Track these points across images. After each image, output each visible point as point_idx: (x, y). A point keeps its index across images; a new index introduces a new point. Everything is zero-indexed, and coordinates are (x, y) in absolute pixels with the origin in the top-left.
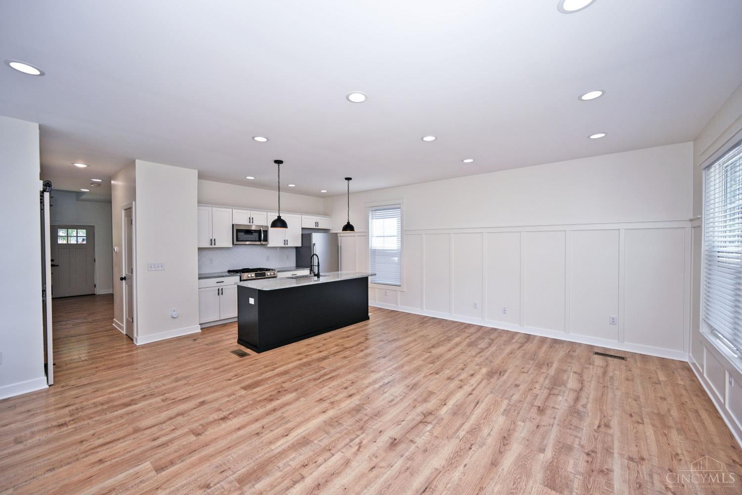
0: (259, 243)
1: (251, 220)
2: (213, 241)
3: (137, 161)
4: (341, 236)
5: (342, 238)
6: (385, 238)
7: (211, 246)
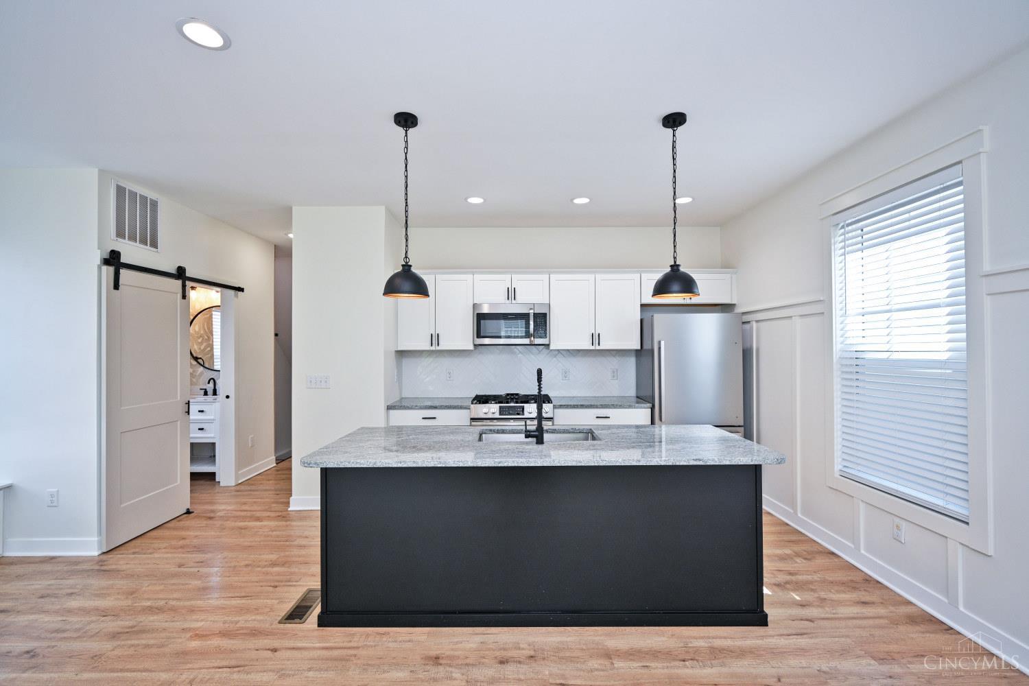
0: (526, 341)
1: (511, 294)
2: (435, 339)
3: (294, 208)
4: (757, 321)
5: (761, 324)
6: (895, 315)
7: (433, 348)
